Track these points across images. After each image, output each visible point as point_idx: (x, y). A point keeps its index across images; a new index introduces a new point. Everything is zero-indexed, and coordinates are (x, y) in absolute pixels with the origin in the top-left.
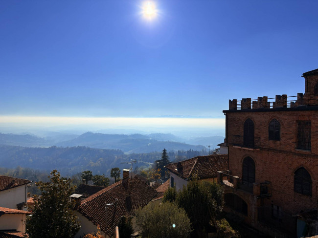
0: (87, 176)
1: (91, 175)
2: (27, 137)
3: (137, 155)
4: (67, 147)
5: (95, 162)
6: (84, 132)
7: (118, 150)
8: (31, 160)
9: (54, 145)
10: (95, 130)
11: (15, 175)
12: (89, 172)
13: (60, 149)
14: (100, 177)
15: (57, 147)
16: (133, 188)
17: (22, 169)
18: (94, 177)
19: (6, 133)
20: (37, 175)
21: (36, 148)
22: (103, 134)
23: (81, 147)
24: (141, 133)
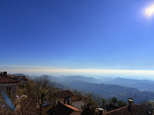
0: (114, 100)
1: (117, 100)
2: (92, 78)
3: (147, 92)
4: (109, 84)
5: (122, 93)
6: (117, 77)
7: (135, 88)
8: (93, 89)
9: (103, 83)
10: (122, 77)
11: (87, 94)
12: (116, 98)
13: (105, 85)
14: (121, 102)
15: (104, 84)
16: (134, 111)
17: (90, 92)
18: (118, 101)
19: (84, 76)
20: (95, 96)
21: (95, 84)
22: (126, 79)
23: (115, 85)
24: (149, 79)
